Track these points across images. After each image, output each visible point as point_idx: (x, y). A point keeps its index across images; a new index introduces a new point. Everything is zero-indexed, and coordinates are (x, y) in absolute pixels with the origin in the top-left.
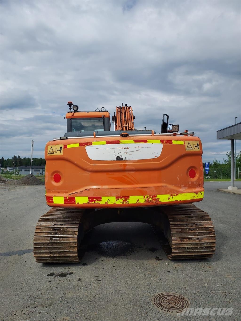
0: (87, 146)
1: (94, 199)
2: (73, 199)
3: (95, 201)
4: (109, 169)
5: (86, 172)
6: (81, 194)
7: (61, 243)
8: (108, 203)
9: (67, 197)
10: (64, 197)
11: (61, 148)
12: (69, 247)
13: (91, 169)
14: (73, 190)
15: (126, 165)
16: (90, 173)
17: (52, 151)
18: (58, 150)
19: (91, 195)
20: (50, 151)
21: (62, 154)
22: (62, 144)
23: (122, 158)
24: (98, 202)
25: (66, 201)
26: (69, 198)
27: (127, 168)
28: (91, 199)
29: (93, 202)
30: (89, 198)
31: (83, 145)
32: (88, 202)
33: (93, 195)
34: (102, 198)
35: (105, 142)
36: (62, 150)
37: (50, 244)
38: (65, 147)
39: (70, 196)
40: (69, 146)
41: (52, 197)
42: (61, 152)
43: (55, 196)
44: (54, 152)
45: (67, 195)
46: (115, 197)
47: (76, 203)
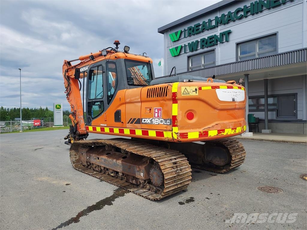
0: (217, 89)
1: (221, 132)
2: (206, 133)
3: (221, 133)
4: (229, 108)
5: (215, 110)
6: (212, 128)
7: (183, 174)
8: (228, 134)
9: (202, 132)
10: (199, 132)
11: (196, 89)
12: (188, 176)
13: (220, 108)
14: (205, 125)
15: (236, 105)
16: (218, 111)
17: (187, 91)
18: (193, 91)
19: (219, 129)
20: (185, 91)
21: (197, 94)
22: (196, 86)
23: (234, 100)
24: (223, 133)
25: (200, 135)
26: (204, 132)
27: (237, 107)
28: (219, 132)
29: (220, 134)
30: (218, 131)
31: (214, 88)
32: (217, 134)
33: (221, 128)
34: (226, 130)
35: (227, 87)
36: (197, 91)
37: (176, 177)
38: (200, 89)
39: (204, 130)
40: (203, 88)
41: (187, 133)
42: (196, 93)
43: (190, 132)
44: (189, 93)
45: (201, 130)
46: (231, 129)
47: (209, 136)
